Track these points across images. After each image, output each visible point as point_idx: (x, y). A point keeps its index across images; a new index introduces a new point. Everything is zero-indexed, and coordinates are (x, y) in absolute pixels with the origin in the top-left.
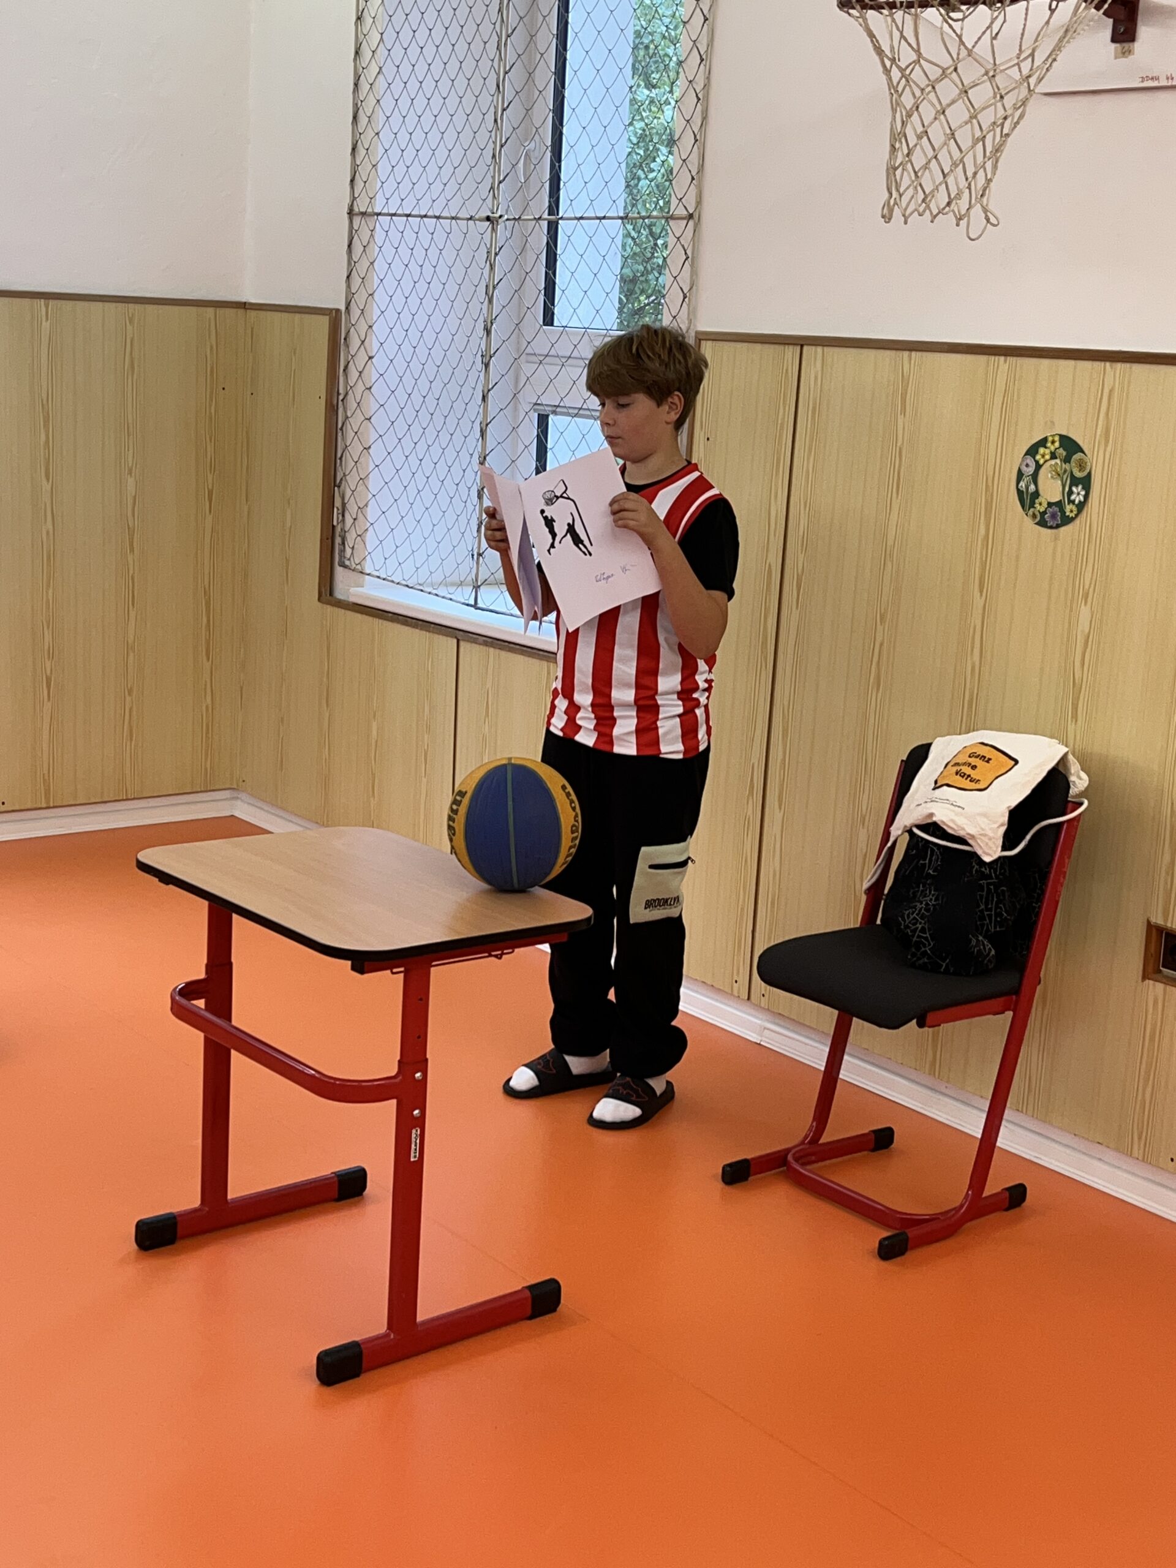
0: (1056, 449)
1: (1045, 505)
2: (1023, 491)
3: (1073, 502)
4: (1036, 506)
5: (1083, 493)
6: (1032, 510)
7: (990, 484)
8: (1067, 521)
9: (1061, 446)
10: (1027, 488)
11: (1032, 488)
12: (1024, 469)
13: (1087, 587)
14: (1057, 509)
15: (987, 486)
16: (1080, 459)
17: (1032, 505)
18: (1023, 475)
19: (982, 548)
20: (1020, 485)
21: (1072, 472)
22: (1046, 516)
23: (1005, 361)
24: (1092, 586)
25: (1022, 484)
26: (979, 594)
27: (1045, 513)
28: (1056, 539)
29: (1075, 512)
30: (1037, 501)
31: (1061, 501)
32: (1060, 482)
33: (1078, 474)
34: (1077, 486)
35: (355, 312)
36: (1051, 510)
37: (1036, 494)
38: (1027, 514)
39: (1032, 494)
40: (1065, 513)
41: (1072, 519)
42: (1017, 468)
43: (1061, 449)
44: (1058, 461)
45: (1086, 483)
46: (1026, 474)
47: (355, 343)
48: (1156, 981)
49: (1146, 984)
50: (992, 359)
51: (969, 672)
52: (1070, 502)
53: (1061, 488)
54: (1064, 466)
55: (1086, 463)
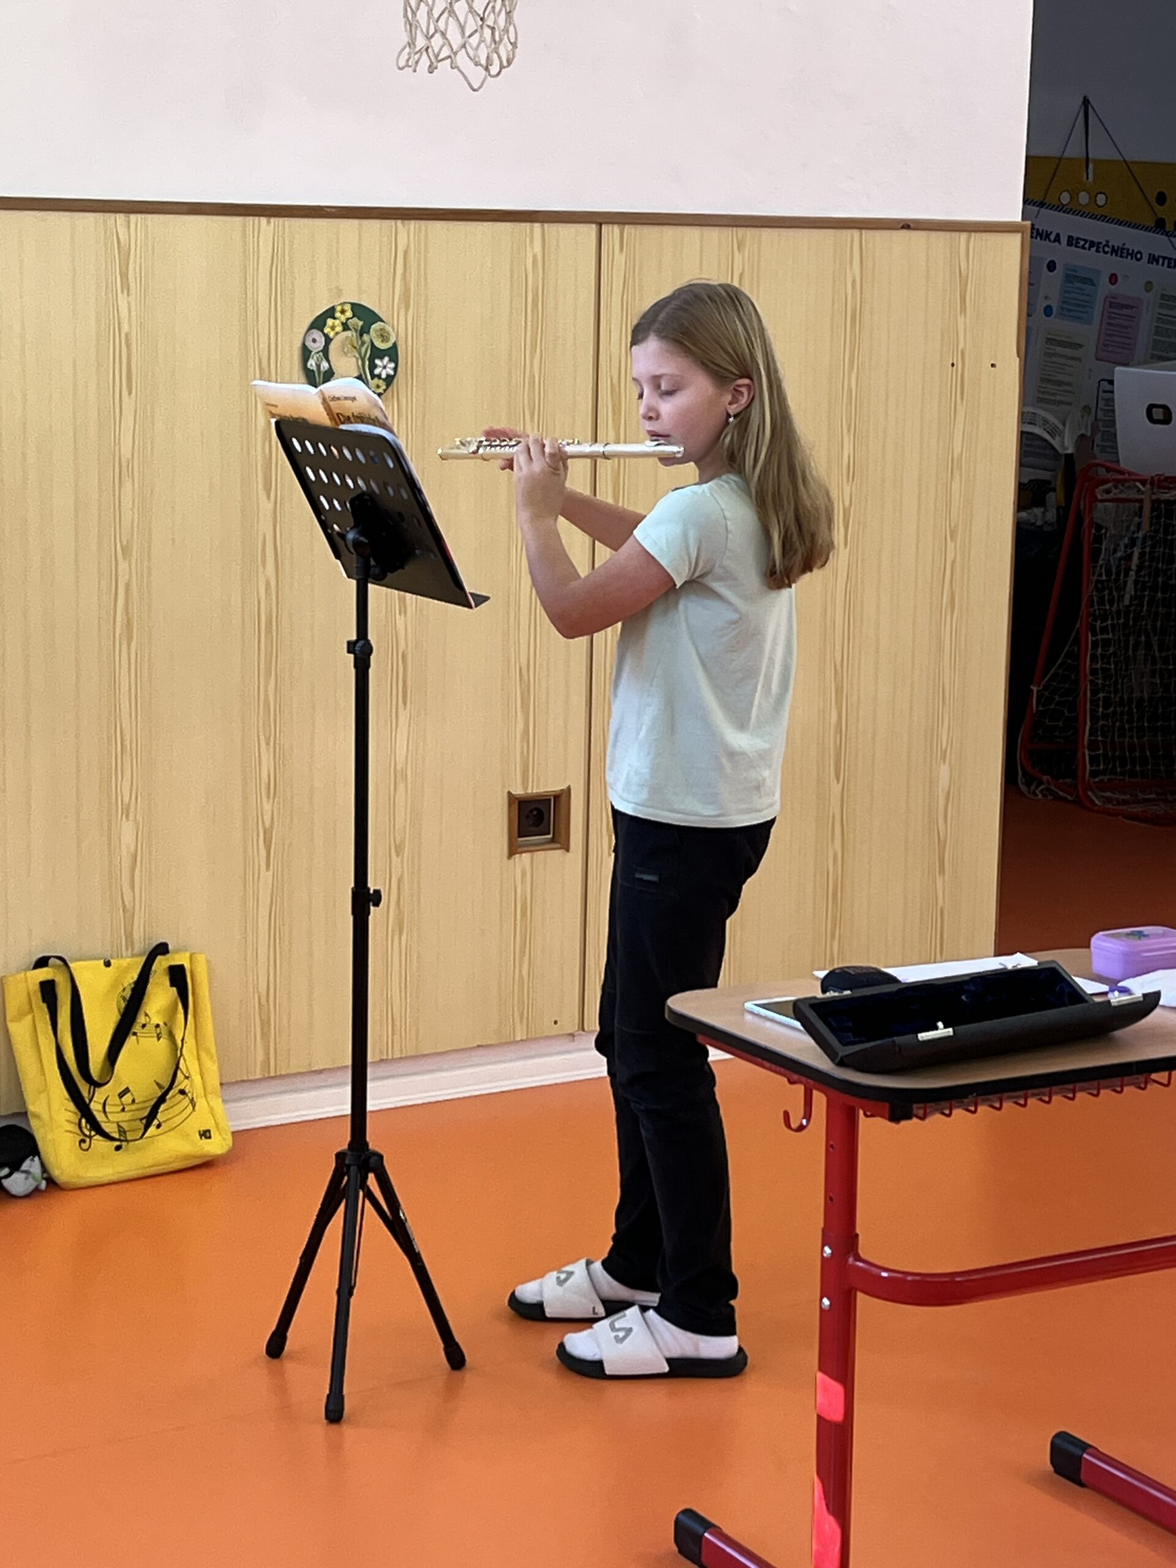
0: (348, 319)
2: (313, 371)
3: (379, 376)
5: (391, 366)
7: (265, 365)
10: (318, 366)
11: (325, 365)
12: (310, 344)
15: (262, 368)
16: (381, 330)
18: (311, 352)
19: (263, 444)
20: (309, 364)
21: (371, 344)
23: (269, 223)
25: (312, 364)
29: (383, 386)
32: (357, 356)
33: (381, 345)
34: (381, 358)
37: (330, 373)
39: (326, 372)
42: (300, 347)
43: (355, 319)
44: (351, 333)
45: (392, 354)
46: (314, 351)
48: (521, 853)
49: (512, 861)
50: (250, 220)
51: (262, 589)
52: (373, 376)
53: (360, 362)
54: (360, 336)
55: (389, 333)
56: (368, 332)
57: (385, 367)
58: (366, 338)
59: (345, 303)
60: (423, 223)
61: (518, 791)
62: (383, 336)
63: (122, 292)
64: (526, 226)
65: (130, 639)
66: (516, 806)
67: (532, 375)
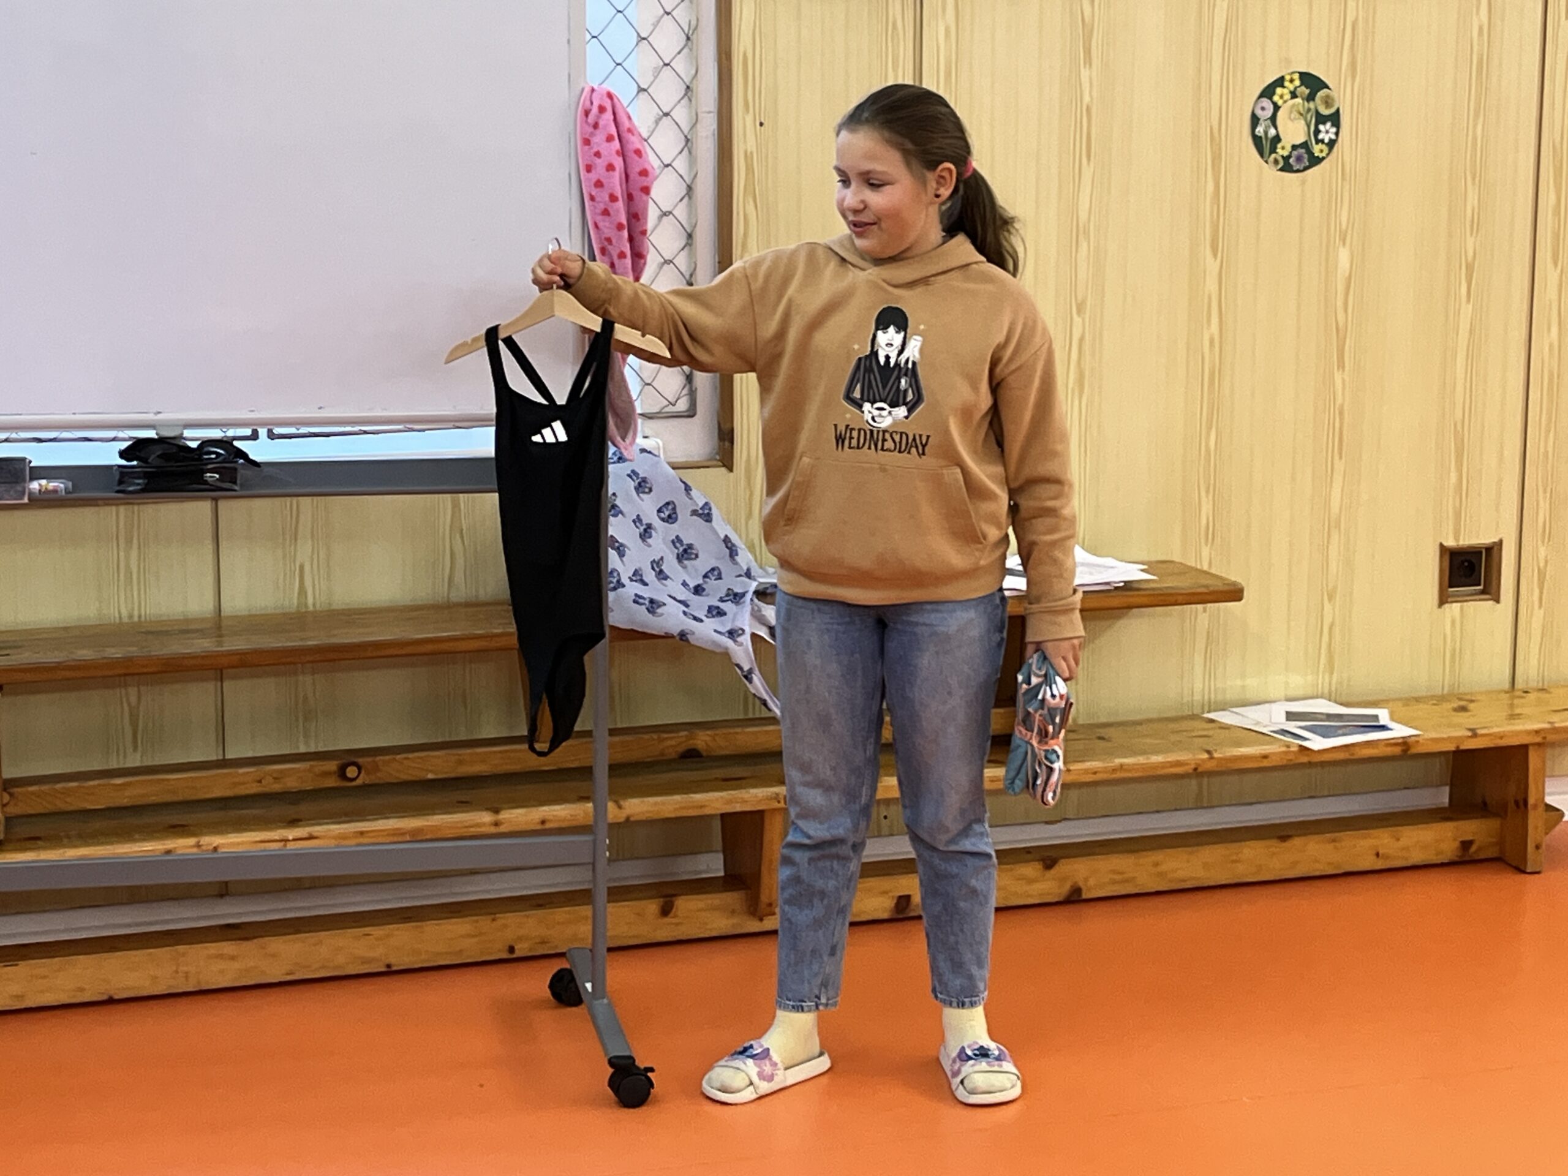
0: (1296, 88)
1: (1290, 150)
2: (1261, 137)
3: (1322, 141)
4: (1278, 149)
5: (1333, 130)
6: (1273, 156)
7: (1216, 132)
8: (1315, 161)
9: (1302, 84)
10: (1265, 132)
11: (1272, 132)
12: (1259, 112)
13: (1344, 227)
14: (1303, 151)
15: (1213, 137)
16: (1327, 97)
17: (1273, 150)
18: (1258, 119)
19: (1212, 206)
20: (1257, 130)
21: (1317, 113)
22: (1290, 160)
24: (1350, 226)
25: (1260, 131)
27: (1289, 156)
28: (1303, 182)
29: (1326, 150)
30: (1279, 146)
31: (1306, 142)
32: (1303, 122)
33: (1325, 112)
34: (1324, 123)
36: (1295, 153)
37: (1277, 139)
38: (1266, 161)
39: (1271, 140)
40: (1313, 154)
41: (1323, 159)
42: (1250, 115)
43: (1303, 87)
44: (1299, 100)
45: (1335, 119)
46: (1262, 118)
48: (1452, 602)
49: (1442, 609)
51: (1207, 344)
52: (1318, 141)
53: (1306, 128)
54: (1306, 103)
55: (1333, 100)
56: (1313, 99)
57: (1327, 132)
58: (1312, 105)
59: (1293, 73)
61: (1450, 543)
62: (1328, 103)
63: (1085, 67)
66: (1447, 558)
67: (1475, 138)
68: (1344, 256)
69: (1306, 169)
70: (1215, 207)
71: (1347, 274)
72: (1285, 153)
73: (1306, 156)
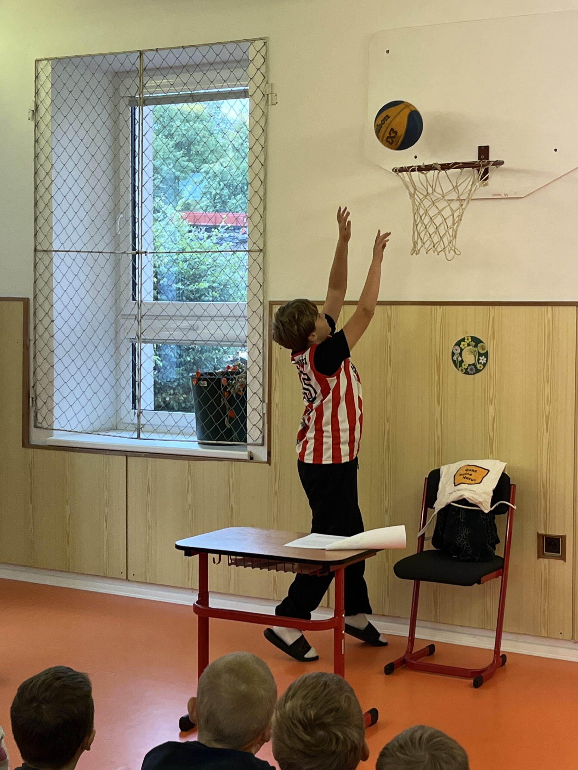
1: (467, 365)
2: (455, 361)
3: (481, 363)
4: (463, 366)
5: (485, 359)
6: (461, 368)
7: (438, 358)
8: (478, 371)
9: (472, 341)
10: (457, 359)
11: (460, 359)
12: (455, 351)
13: (491, 397)
14: (473, 367)
15: (437, 359)
16: (482, 346)
17: (461, 366)
18: (454, 354)
19: (437, 386)
20: (454, 358)
21: (479, 352)
22: (468, 370)
23: (440, 308)
24: (494, 398)
25: (455, 358)
26: (438, 406)
27: (467, 368)
28: (474, 379)
29: (482, 367)
30: (463, 364)
31: (474, 363)
32: (473, 355)
33: (482, 352)
34: (482, 356)
35: (41, 299)
36: (470, 367)
37: (462, 361)
38: (458, 370)
39: (460, 361)
40: (477, 368)
41: (481, 370)
42: (451, 352)
43: (472, 342)
45: (486, 355)
46: (456, 353)
47: (41, 314)
48: (544, 558)
49: (538, 560)
50: (433, 307)
51: (436, 439)
52: (479, 363)
53: (474, 358)
54: (474, 349)
55: (485, 347)
56: (477, 347)
57: (483, 360)
58: (476, 349)
59: (468, 337)
60: (500, 307)
61: (542, 532)
62: (483, 349)
63: (389, 332)
64: (545, 307)
65: (389, 452)
66: (541, 538)
67: (548, 366)
68: (491, 408)
69: (474, 374)
70: (439, 386)
71: (493, 415)
72: (466, 367)
73: (474, 369)
